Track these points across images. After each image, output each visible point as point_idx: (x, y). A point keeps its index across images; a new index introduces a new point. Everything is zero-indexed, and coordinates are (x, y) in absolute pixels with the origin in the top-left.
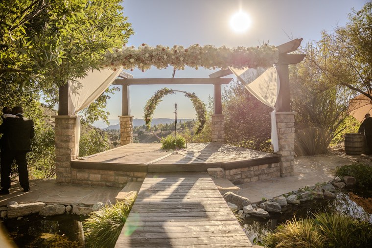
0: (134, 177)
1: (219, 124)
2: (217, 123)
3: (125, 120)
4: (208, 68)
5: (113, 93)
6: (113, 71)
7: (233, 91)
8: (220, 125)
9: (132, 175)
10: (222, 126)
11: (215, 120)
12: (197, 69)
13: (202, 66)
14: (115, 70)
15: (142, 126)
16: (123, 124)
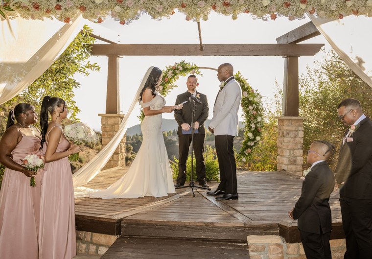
0: (92, 243)
1: (293, 135)
2: (288, 134)
3: (111, 121)
4: (260, 17)
5: (87, 74)
6: (63, 24)
7: (324, 71)
8: (295, 137)
9: (89, 240)
10: (298, 139)
11: (285, 128)
12: (234, 18)
13: (247, 11)
14: (67, 20)
15: (172, 131)
16: (108, 129)
